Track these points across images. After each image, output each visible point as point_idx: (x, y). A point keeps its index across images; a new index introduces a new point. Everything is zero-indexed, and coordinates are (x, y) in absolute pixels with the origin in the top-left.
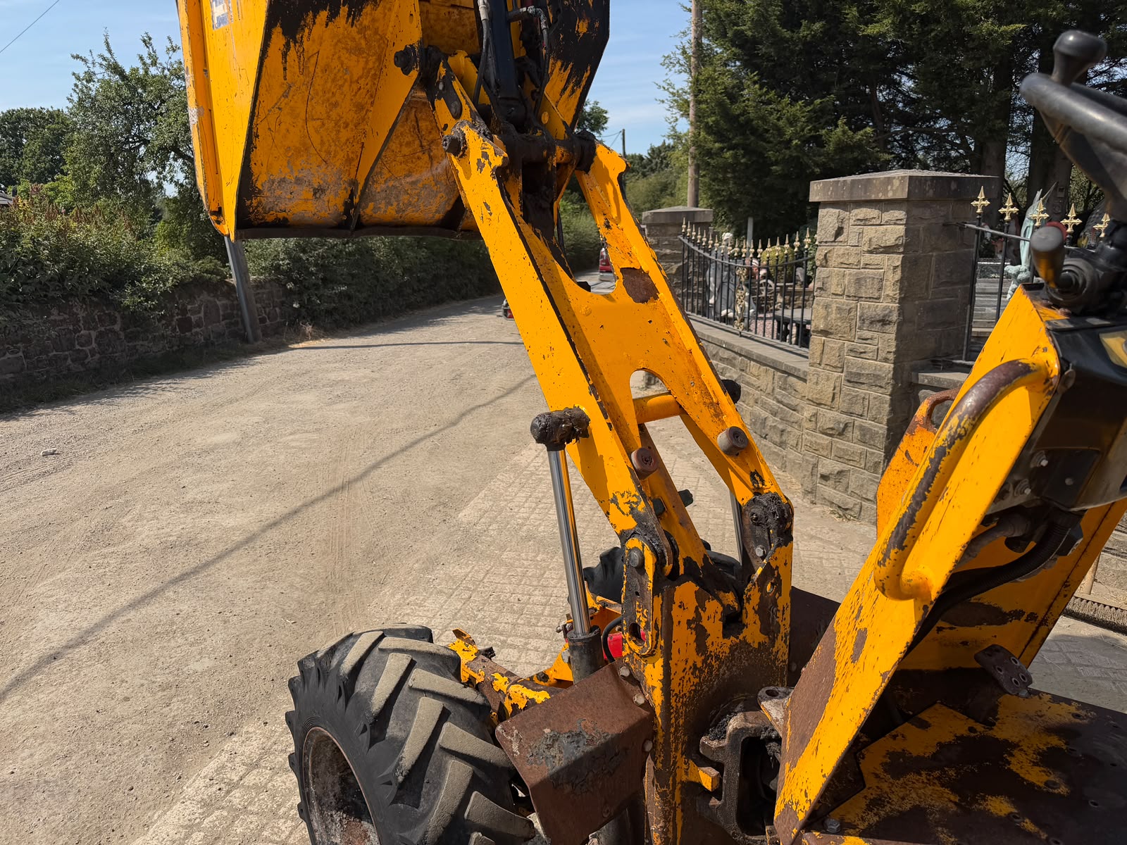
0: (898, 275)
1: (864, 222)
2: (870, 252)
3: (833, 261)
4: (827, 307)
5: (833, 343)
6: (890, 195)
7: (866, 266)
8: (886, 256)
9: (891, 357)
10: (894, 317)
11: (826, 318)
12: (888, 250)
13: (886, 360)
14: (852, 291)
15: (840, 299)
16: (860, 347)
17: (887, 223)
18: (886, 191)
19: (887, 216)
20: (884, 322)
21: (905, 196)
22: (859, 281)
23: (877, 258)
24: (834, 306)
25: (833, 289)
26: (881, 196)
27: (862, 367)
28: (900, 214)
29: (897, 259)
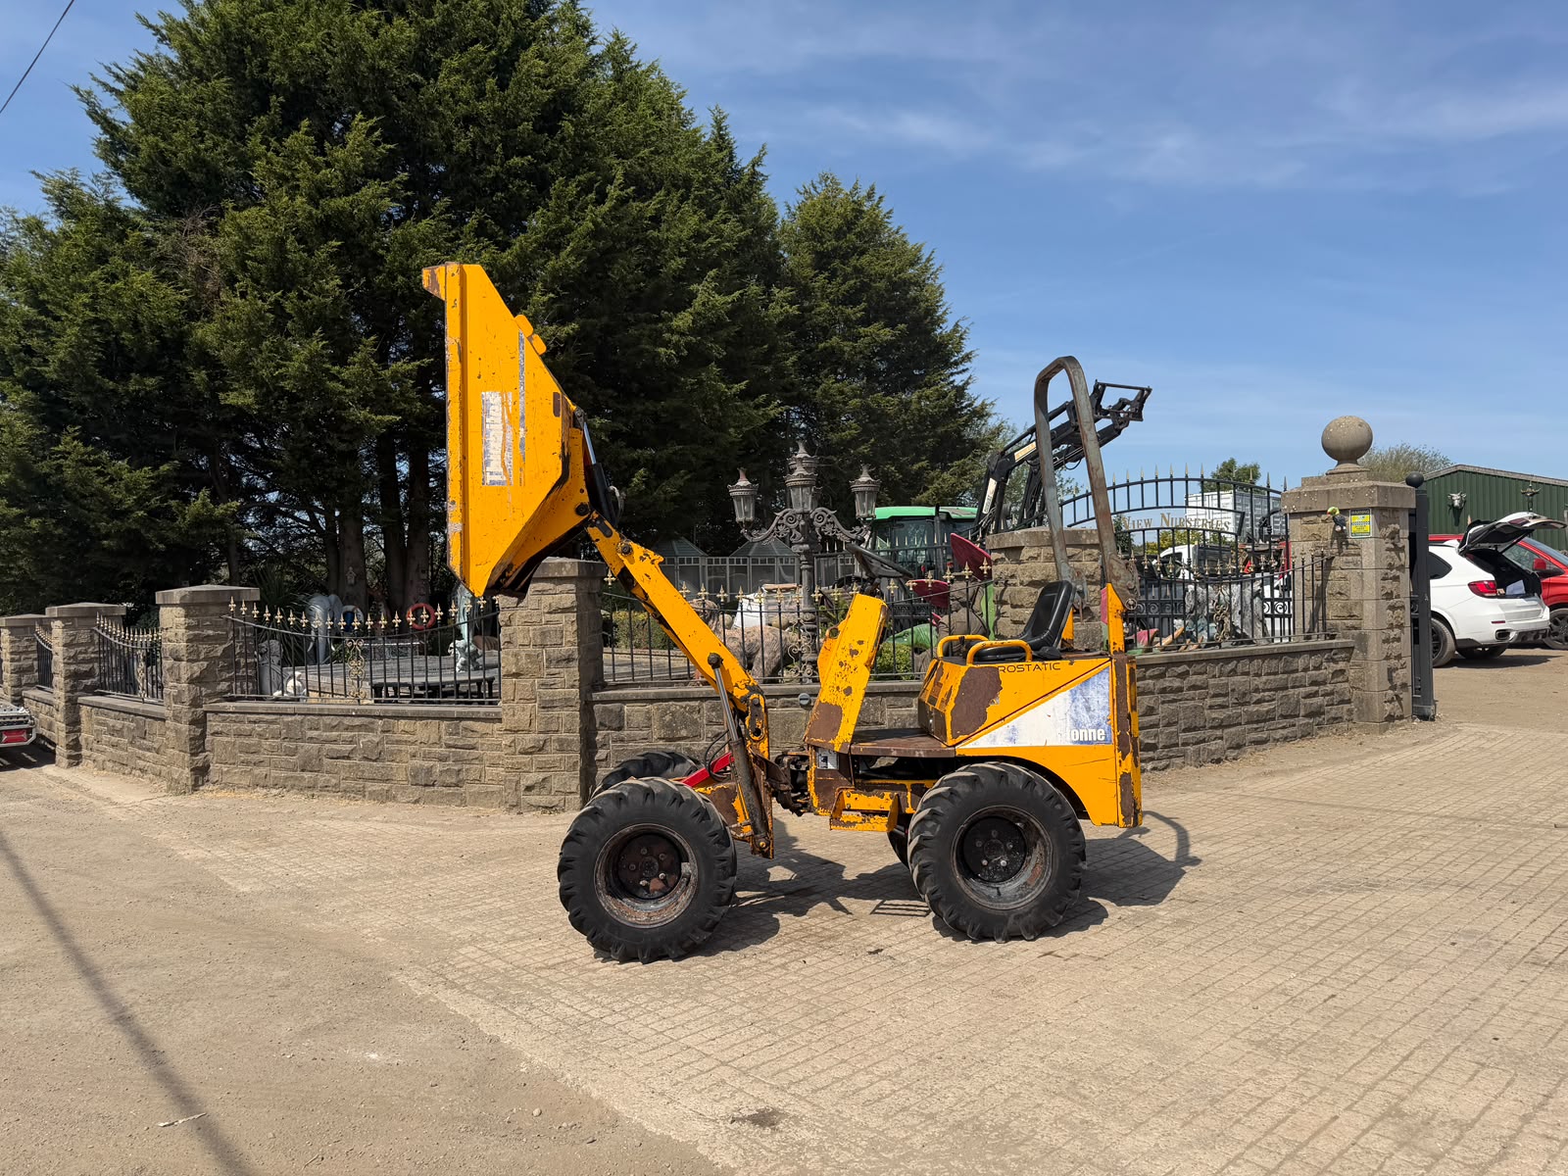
0: (575, 627)
1: (542, 592)
2: (549, 613)
3: (517, 620)
4: (516, 655)
5: (524, 682)
6: (564, 574)
7: (547, 623)
8: (564, 615)
9: (577, 683)
10: (576, 656)
11: (516, 664)
12: (565, 610)
13: (573, 687)
14: (539, 641)
15: (526, 649)
16: (550, 681)
17: (561, 592)
18: (560, 572)
19: (560, 588)
20: (569, 660)
21: (576, 574)
22: (543, 634)
23: (557, 616)
24: (523, 654)
25: (520, 641)
26: (556, 574)
27: (554, 695)
28: (572, 586)
29: (573, 617)
